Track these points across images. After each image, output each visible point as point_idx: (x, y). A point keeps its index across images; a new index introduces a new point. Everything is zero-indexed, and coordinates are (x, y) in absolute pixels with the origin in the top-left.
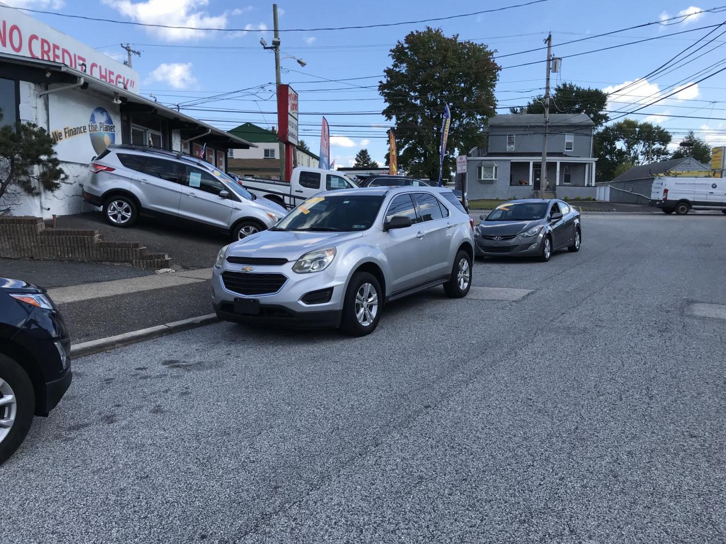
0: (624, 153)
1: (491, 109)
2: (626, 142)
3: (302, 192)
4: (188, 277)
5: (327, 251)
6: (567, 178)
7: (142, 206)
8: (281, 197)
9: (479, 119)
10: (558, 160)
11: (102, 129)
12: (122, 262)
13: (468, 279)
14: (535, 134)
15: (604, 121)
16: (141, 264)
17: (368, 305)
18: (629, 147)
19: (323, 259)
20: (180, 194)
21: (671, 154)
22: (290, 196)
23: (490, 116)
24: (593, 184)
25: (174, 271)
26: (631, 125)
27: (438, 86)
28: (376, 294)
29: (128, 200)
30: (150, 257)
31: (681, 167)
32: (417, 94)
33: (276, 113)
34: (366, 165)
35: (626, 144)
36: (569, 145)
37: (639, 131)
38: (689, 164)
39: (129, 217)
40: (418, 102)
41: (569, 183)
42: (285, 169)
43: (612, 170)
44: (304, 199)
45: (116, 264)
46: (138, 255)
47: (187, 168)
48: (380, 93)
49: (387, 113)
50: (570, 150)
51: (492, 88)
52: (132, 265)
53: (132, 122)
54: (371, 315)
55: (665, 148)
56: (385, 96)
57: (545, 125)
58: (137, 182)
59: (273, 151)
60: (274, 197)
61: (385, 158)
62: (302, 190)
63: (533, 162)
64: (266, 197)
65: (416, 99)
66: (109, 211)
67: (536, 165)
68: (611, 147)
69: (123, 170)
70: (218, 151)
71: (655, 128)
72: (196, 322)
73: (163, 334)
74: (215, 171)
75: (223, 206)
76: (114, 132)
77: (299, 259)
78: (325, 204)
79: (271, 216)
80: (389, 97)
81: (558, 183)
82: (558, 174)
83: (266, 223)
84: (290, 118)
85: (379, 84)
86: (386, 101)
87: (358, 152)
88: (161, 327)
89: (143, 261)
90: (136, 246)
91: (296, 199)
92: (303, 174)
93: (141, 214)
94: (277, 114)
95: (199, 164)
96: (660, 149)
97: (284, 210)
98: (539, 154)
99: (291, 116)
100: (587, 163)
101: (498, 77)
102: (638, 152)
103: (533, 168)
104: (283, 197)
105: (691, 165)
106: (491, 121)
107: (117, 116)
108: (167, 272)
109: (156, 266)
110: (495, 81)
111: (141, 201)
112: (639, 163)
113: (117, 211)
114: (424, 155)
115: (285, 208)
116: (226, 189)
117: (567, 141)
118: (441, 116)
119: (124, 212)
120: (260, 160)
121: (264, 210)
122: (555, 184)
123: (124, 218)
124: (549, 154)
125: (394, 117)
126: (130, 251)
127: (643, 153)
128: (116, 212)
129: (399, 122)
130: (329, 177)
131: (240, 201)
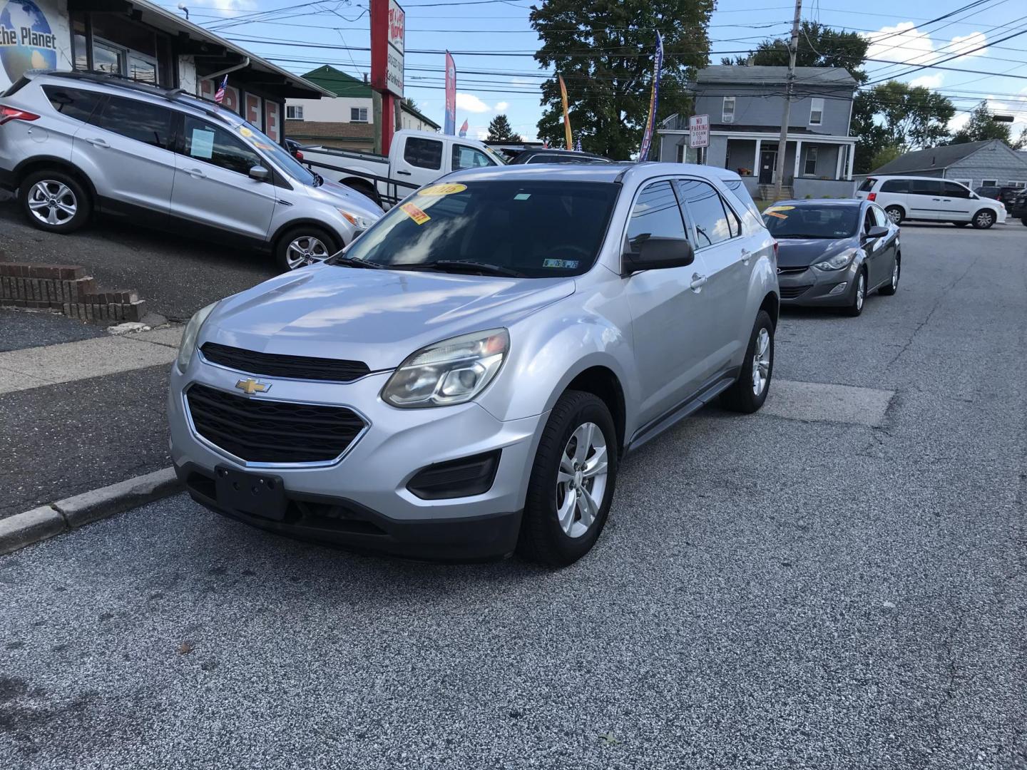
0: (885, 132)
1: (699, 55)
2: (889, 115)
3: (410, 174)
4: (170, 346)
5: (484, 340)
6: (810, 167)
7: (98, 193)
8: (372, 181)
9: (683, 71)
10: (799, 138)
11: (26, 40)
12: (42, 306)
13: (766, 371)
14: (772, 95)
15: (860, 83)
16: (82, 311)
17: (584, 479)
18: (892, 123)
19: (470, 365)
20: (173, 171)
21: (951, 136)
22: (388, 181)
23: (701, 66)
24: (850, 177)
25: (148, 328)
26: (897, 89)
27: (623, 15)
28: (605, 447)
29: (69, 179)
30: (101, 299)
31: (981, 155)
32: (589, 28)
33: (368, 50)
34: (504, 139)
35: (888, 118)
36: (816, 118)
37: (909, 100)
38: (994, 150)
39: (73, 213)
40: (591, 40)
41: (812, 175)
42: (381, 137)
43: (868, 157)
44: (415, 187)
45: (29, 310)
46: (75, 293)
47: (187, 120)
48: (533, 25)
49: (542, 57)
50: (818, 124)
51: (704, 22)
52: (63, 312)
53: (95, 34)
54: (590, 503)
55: (944, 126)
56: (539, 30)
57: (785, 81)
58: (86, 144)
59: (364, 111)
60: (359, 183)
61: (537, 126)
62: (409, 172)
63: (762, 141)
64: (344, 181)
65: (587, 34)
66: (32, 201)
67: (765, 145)
68: (866, 123)
69: (58, 119)
70: (267, 101)
71: (932, 95)
72: (144, 491)
73: (39, 536)
74: (243, 129)
75: (254, 196)
76: (55, 48)
77: (402, 364)
78: (464, 201)
79: (350, 219)
80: (546, 32)
81: (796, 175)
82: (798, 160)
83: (340, 231)
84: (390, 50)
85: (531, 11)
86: (541, 38)
87: (492, 119)
88: (43, 514)
89: (86, 307)
90: (70, 274)
91: (398, 186)
92: (411, 142)
93: (97, 208)
94: (370, 52)
95: (209, 113)
96: (937, 127)
97: (377, 207)
98: (776, 129)
99: (394, 47)
100: (842, 145)
101: (715, 5)
102: (905, 131)
103: (761, 149)
104: (375, 183)
105: (996, 152)
106: (701, 75)
107: (61, 18)
108: (133, 331)
109: (113, 316)
110: (710, 11)
111: (95, 183)
112: (905, 147)
113: (48, 200)
114: (597, 124)
115: (379, 203)
116: (263, 163)
117: (813, 109)
118: (625, 64)
119: (61, 203)
120: (345, 124)
121: (335, 206)
122: (793, 175)
123: (62, 215)
124: (792, 130)
125: (553, 64)
126: (58, 285)
127: (912, 133)
128: (45, 203)
129: (559, 71)
130: (457, 149)
131: (290, 188)
